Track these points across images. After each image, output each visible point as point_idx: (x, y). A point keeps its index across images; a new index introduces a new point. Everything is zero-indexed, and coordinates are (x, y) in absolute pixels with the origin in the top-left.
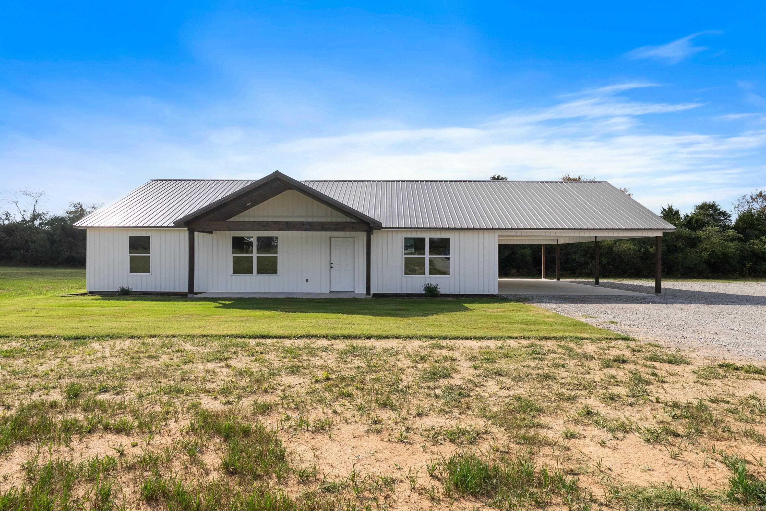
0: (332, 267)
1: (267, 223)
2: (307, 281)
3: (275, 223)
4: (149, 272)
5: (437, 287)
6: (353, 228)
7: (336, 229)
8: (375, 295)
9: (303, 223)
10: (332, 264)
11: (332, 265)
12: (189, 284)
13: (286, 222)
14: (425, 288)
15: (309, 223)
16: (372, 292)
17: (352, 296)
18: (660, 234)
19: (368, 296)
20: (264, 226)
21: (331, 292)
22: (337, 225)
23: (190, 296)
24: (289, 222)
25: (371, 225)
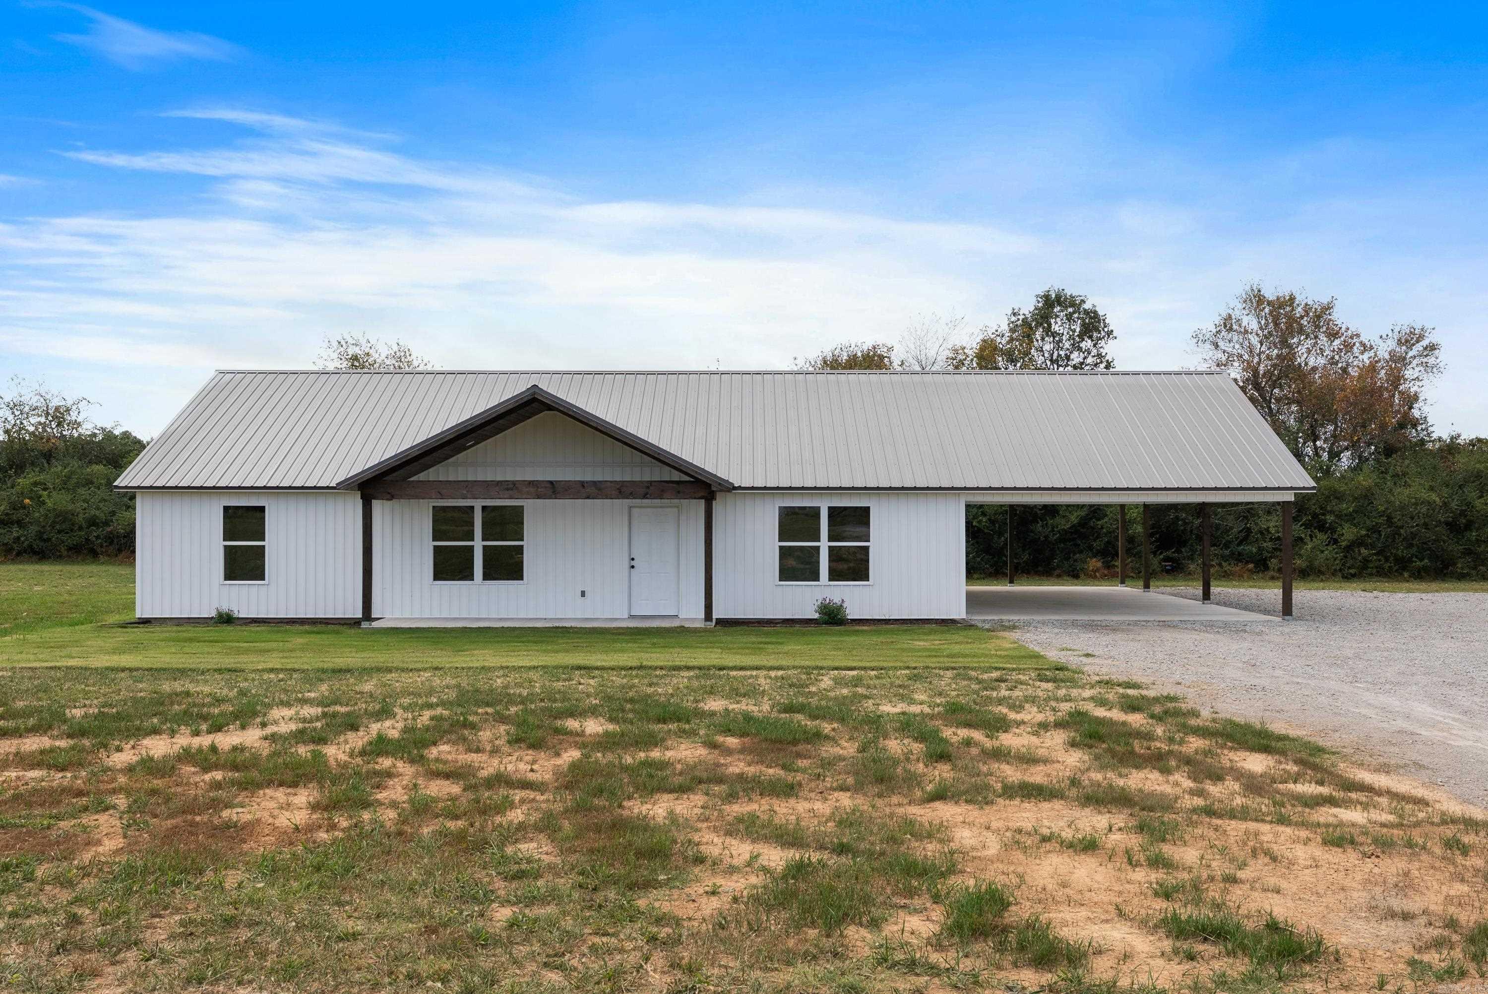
0: (633, 567)
1: (514, 483)
2: (583, 594)
3: (531, 483)
4: (263, 579)
5: (841, 606)
6: (679, 492)
7: (647, 494)
8: (720, 622)
9: (582, 484)
10: (633, 559)
11: (633, 563)
12: (364, 602)
13: (551, 482)
14: (820, 607)
15: (594, 483)
16: (715, 615)
17: (675, 623)
18: (1289, 497)
19: (709, 623)
20: (508, 489)
21: (632, 617)
22: (648, 487)
23: (365, 625)
24: (556, 481)
25: (714, 489)
